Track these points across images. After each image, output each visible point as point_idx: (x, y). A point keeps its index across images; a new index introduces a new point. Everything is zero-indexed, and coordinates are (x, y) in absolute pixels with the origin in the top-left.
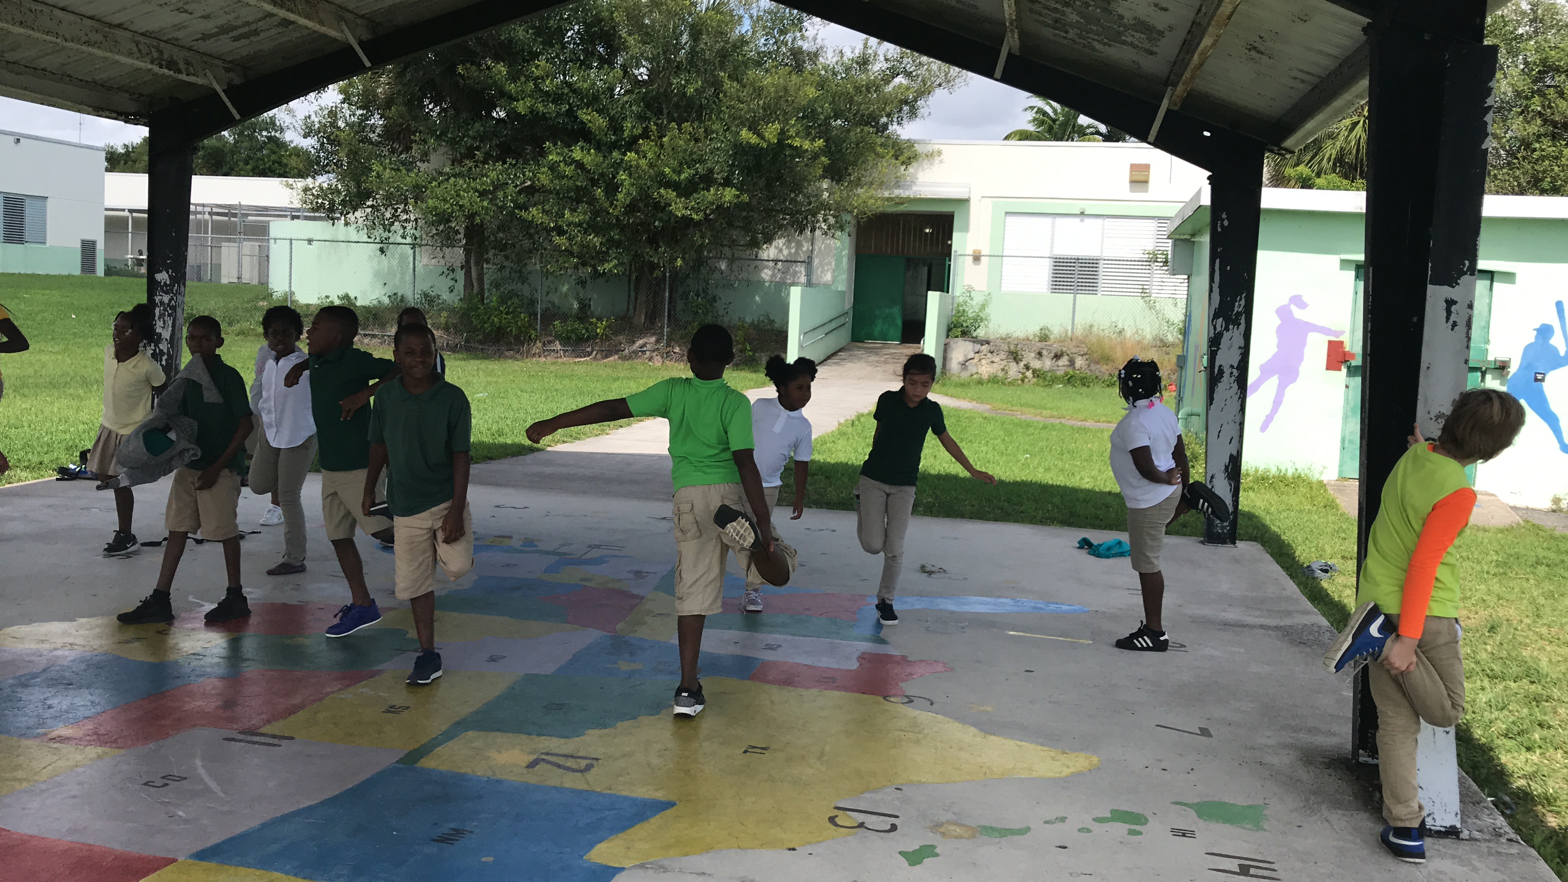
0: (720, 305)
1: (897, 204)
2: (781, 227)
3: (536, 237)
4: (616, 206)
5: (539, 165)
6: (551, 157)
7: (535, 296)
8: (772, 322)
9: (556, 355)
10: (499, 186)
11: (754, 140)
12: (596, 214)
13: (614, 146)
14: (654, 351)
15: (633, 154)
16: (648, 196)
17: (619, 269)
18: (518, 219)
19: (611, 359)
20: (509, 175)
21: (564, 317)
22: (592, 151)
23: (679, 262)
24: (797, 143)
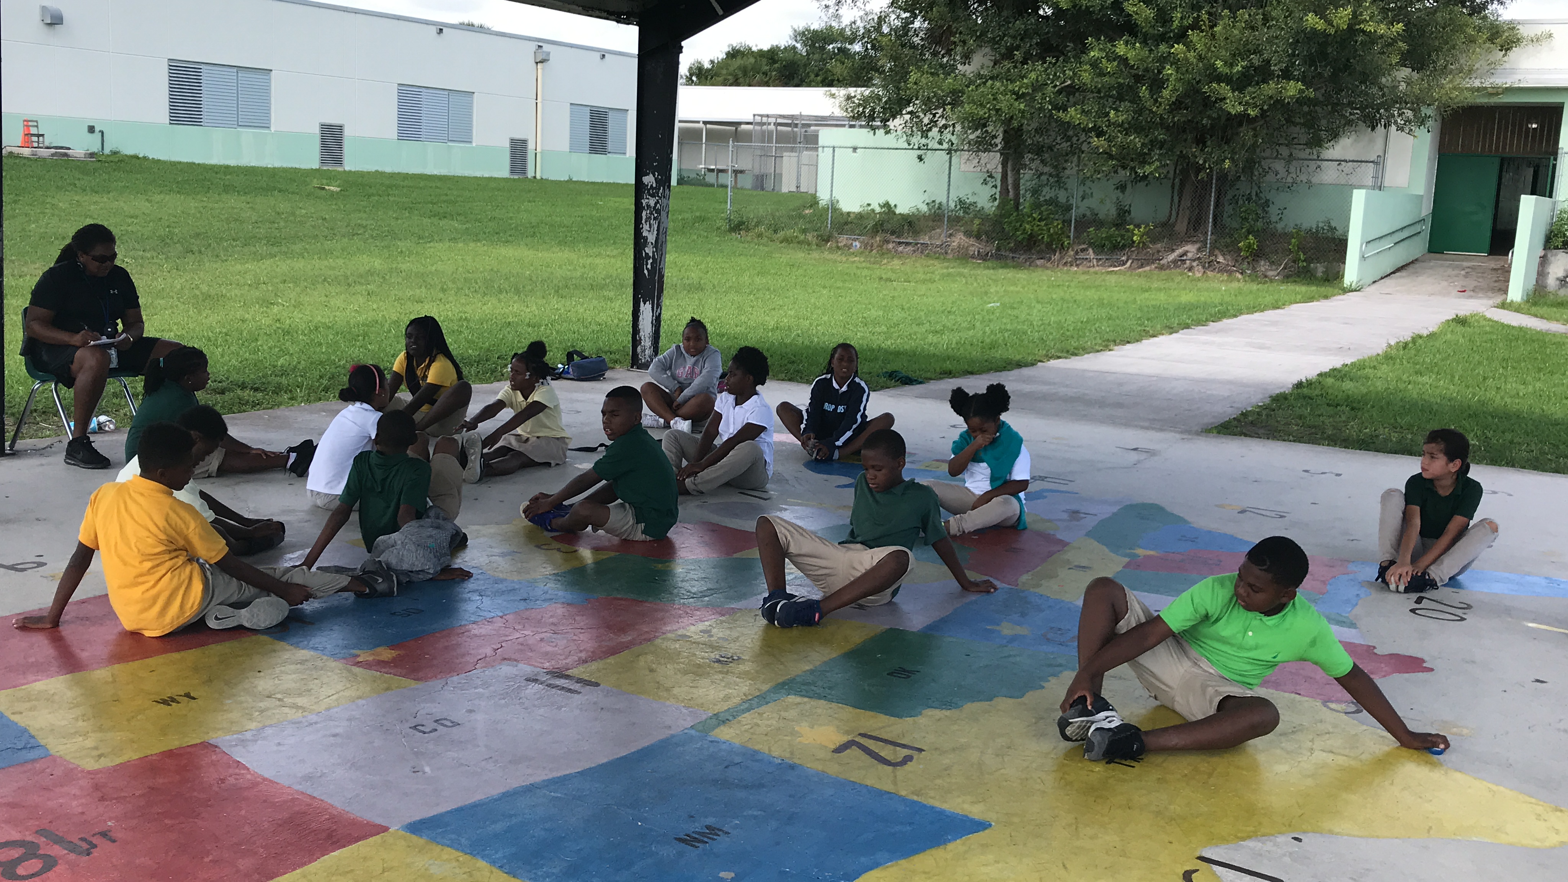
0: (1273, 210)
1: (1491, 95)
2: (1349, 123)
3: (1075, 139)
4: (1160, 104)
5: (1080, 63)
6: (1092, 54)
7: (1071, 202)
8: (1333, 229)
9: (1088, 264)
10: (1038, 87)
11: (1320, 25)
12: (1140, 112)
13: (1162, 38)
14: (1194, 260)
15: (1181, 46)
16: (1198, 91)
17: (1161, 171)
18: (1056, 121)
19: (1148, 268)
20: (1048, 75)
21: (1099, 224)
22: (1138, 45)
23: (1227, 164)
24: (1370, 28)
